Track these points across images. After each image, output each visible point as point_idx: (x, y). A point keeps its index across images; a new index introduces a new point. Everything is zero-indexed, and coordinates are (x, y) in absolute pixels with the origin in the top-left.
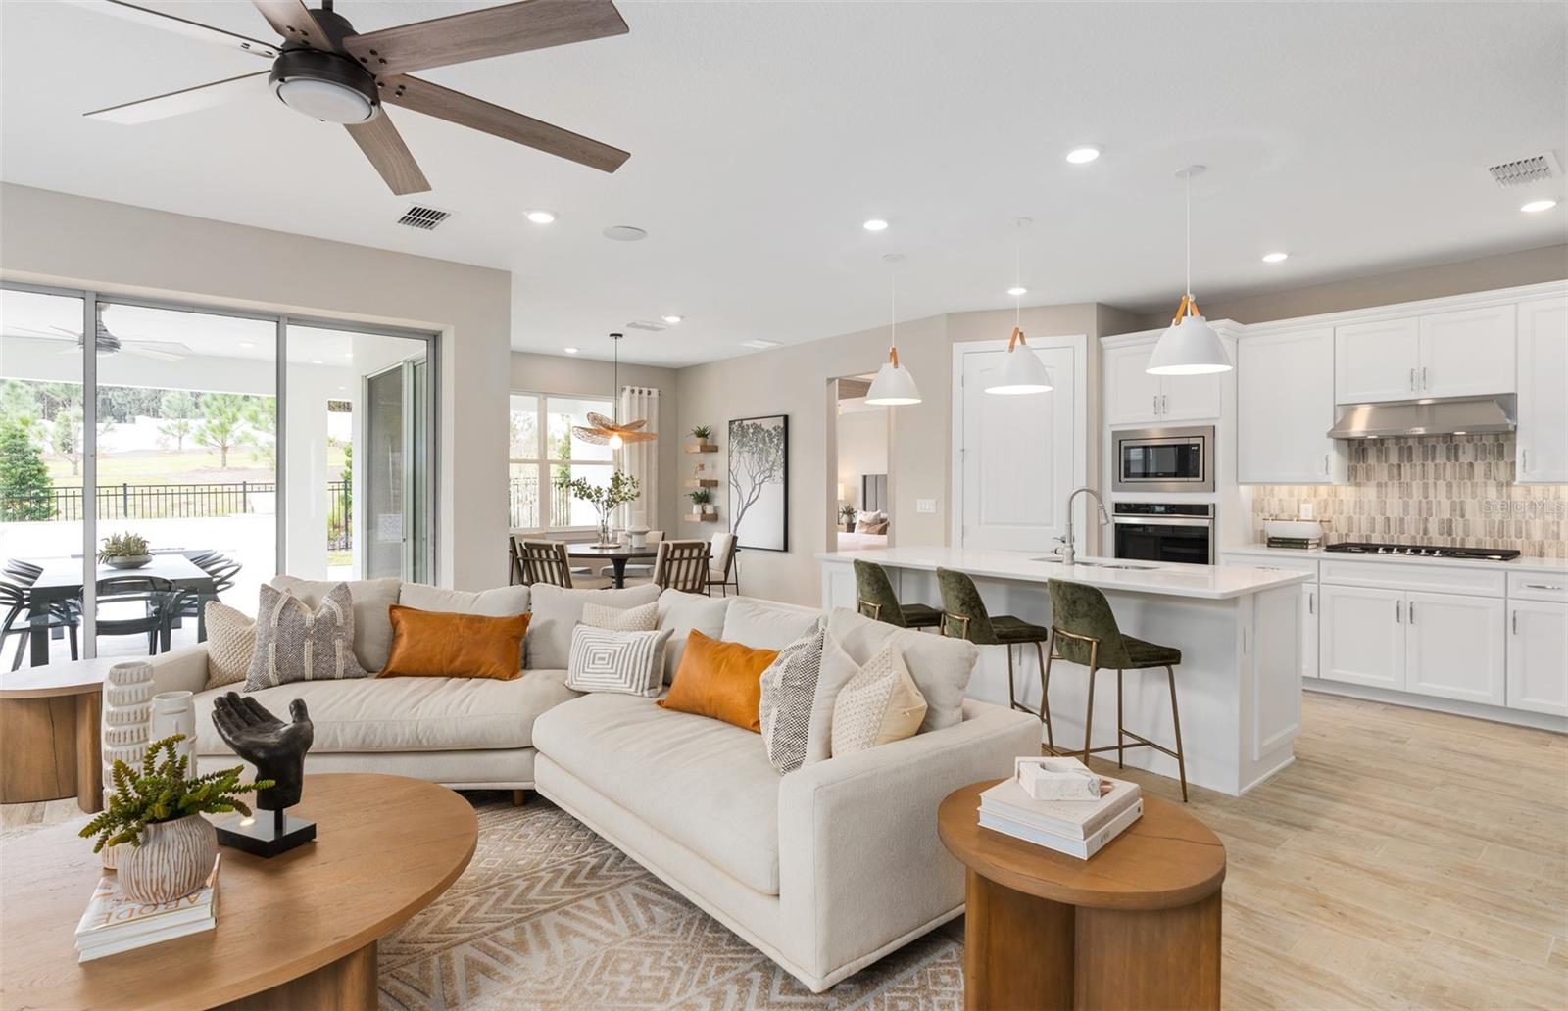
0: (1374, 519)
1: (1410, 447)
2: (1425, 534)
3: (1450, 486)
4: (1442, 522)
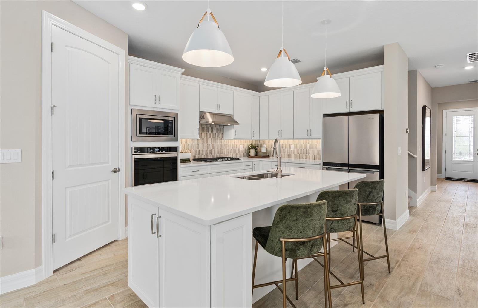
0: (196, 150)
1: (204, 127)
2: (207, 154)
3: (212, 139)
4: (210, 150)
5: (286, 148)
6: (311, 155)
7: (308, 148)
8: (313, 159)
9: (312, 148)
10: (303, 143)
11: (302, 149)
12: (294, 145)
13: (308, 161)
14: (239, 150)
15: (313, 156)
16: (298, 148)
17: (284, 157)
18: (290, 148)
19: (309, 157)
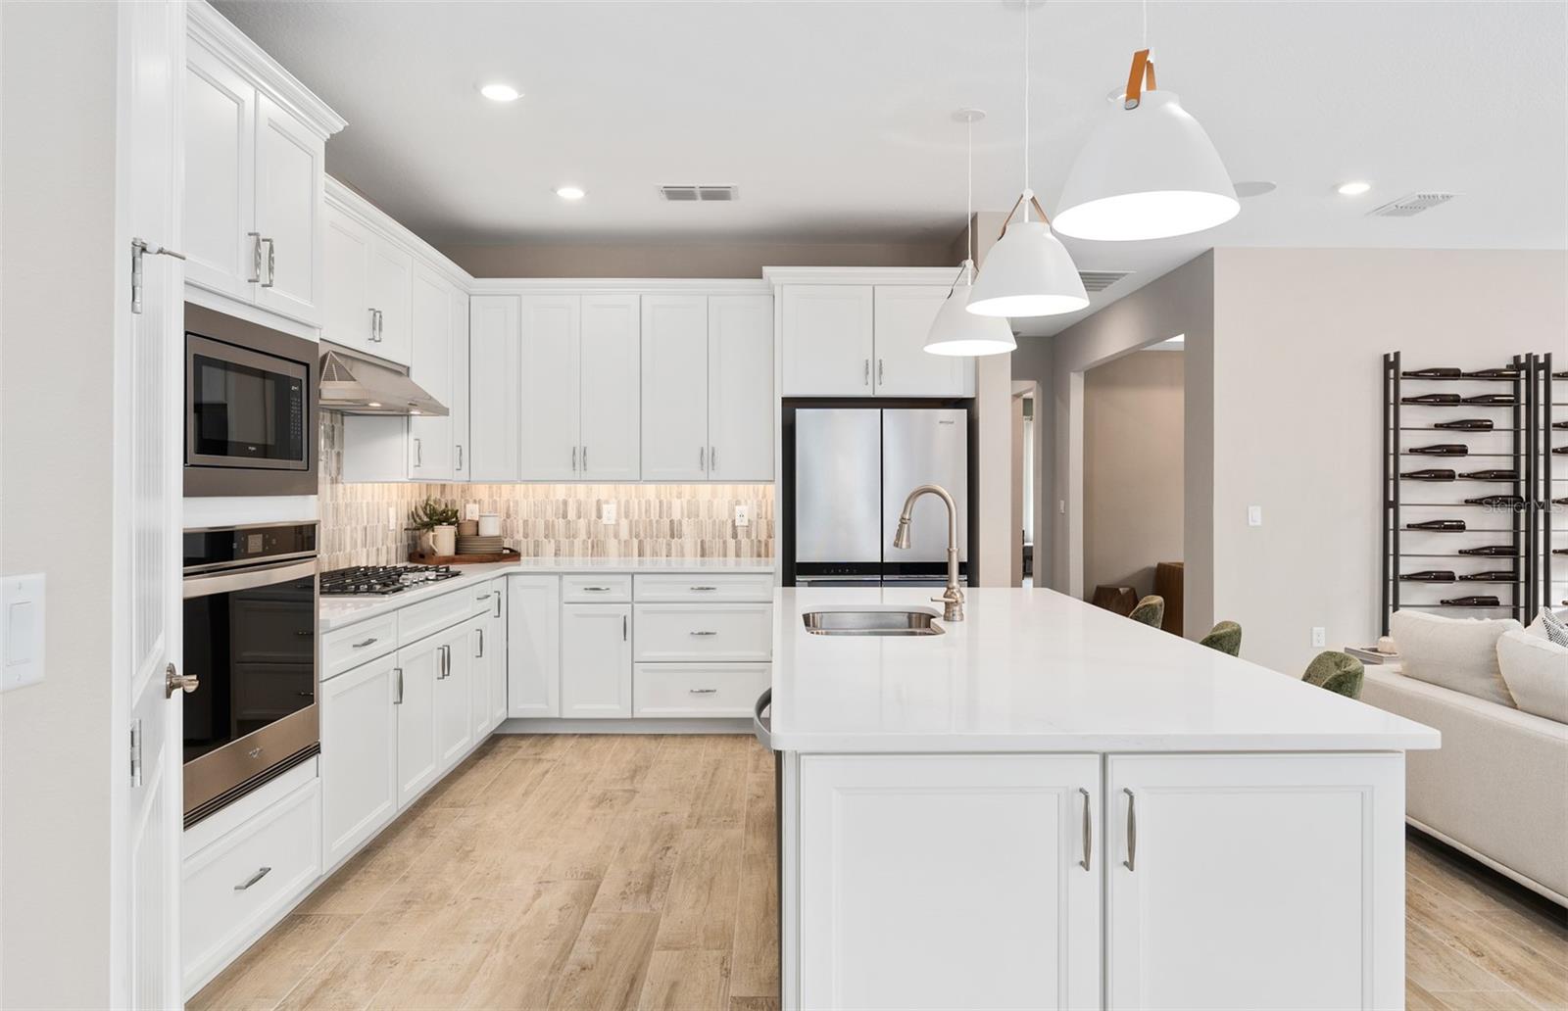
5: (579, 518)
6: (689, 542)
7: (676, 516)
8: (696, 556)
9: (693, 513)
10: (658, 496)
11: (651, 521)
12: (619, 502)
13: (675, 564)
14: (386, 528)
15: (696, 543)
16: (636, 518)
17: (571, 554)
18: (599, 517)
19: (682, 548)
